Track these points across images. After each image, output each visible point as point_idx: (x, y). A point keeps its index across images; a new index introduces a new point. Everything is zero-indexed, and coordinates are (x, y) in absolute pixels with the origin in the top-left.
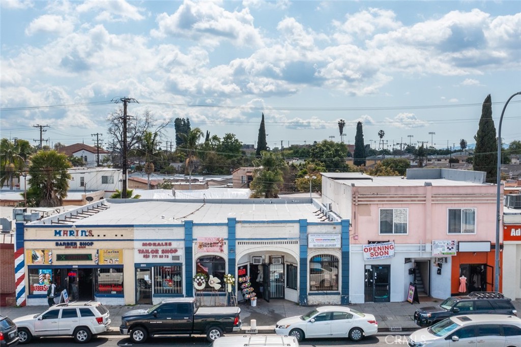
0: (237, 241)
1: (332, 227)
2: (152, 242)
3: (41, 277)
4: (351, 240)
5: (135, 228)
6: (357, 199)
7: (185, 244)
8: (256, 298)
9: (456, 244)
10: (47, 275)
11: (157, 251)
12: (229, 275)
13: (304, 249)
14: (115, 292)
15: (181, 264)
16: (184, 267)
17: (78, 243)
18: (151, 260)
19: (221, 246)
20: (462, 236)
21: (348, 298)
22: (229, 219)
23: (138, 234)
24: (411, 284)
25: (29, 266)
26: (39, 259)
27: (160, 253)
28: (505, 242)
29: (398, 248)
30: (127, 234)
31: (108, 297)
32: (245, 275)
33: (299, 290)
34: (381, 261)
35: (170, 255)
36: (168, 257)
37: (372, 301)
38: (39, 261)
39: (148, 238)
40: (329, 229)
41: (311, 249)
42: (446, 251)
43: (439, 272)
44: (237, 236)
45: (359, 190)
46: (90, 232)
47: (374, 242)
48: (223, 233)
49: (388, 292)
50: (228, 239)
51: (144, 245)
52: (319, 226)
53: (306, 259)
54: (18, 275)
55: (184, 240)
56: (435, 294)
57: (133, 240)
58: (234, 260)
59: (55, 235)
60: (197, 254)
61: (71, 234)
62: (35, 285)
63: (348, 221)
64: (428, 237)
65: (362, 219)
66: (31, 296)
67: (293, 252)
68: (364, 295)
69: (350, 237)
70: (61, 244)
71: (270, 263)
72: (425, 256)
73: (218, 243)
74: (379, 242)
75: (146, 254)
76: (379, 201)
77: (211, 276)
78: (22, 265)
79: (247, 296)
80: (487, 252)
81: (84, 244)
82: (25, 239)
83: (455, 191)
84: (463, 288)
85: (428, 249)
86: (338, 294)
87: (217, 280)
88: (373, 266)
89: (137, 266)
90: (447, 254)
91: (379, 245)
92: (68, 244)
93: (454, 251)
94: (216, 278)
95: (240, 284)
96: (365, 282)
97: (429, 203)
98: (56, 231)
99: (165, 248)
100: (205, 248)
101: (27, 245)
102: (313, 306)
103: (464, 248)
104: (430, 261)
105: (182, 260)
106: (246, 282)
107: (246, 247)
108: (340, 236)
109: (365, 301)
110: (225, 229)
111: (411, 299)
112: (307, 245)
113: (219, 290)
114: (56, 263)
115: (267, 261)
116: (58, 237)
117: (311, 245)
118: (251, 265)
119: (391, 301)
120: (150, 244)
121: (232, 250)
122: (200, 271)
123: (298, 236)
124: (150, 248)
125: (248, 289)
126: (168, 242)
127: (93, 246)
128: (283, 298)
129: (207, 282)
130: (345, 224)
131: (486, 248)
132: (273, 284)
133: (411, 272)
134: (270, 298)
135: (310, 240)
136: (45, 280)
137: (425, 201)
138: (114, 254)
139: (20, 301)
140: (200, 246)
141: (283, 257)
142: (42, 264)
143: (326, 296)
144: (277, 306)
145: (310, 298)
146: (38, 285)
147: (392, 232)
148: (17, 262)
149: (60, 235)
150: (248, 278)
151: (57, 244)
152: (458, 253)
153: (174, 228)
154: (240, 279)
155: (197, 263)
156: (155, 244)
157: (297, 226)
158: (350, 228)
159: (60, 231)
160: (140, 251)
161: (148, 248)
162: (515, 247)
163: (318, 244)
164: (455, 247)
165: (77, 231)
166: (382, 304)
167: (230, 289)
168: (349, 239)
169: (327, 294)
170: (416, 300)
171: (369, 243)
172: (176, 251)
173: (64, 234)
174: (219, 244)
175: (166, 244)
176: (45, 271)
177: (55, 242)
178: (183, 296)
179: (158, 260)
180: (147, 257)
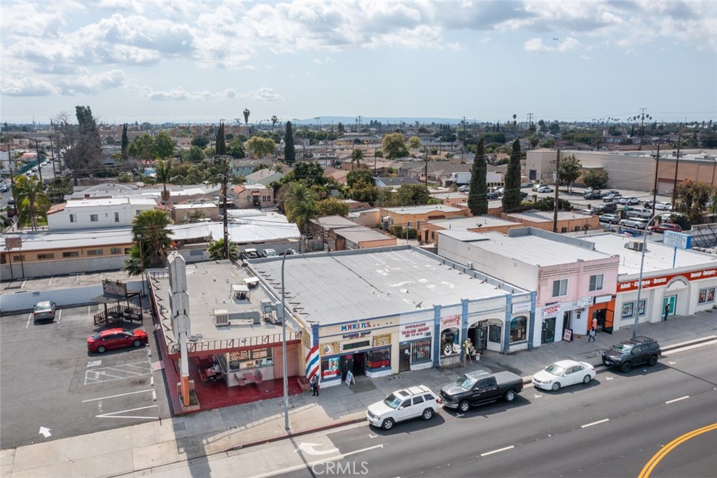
0: (468, 316)
1: (525, 297)
2: (412, 325)
3: (330, 364)
4: (536, 305)
5: (401, 316)
6: (542, 276)
7: (435, 323)
9: (593, 298)
10: (336, 362)
11: (415, 331)
12: (467, 342)
13: (509, 314)
14: (384, 366)
15: (431, 337)
16: (433, 340)
17: (360, 334)
18: (411, 338)
20: (596, 293)
21: (532, 343)
22: (464, 300)
23: (403, 320)
25: (322, 358)
26: (329, 351)
27: (417, 332)
28: (618, 293)
29: (562, 305)
30: (394, 321)
31: (379, 371)
33: (502, 343)
34: (552, 316)
35: (423, 332)
36: (422, 334)
37: (545, 343)
39: (409, 322)
40: (523, 299)
41: (513, 314)
42: (588, 303)
43: (579, 317)
44: (469, 312)
45: (543, 269)
46: (368, 324)
47: (549, 304)
48: (459, 311)
49: (553, 336)
50: (462, 315)
51: (406, 328)
52: (518, 298)
53: (509, 321)
54: (313, 367)
55: (434, 320)
57: (399, 325)
58: (465, 328)
59: (342, 330)
60: (442, 328)
61: (354, 327)
62: (326, 371)
63: (535, 292)
65: (542, 288)
66: (323, 380)
67: (501, 317)
68: (541, 340)
69: (536, 302)
70: (347, 337)
71: (480, 326)
73: (456, 318)
74: (552, 304)
75: (406, 334)
76: (553, 275)
77: (454, 344)
78: (317, 358)
80: (607, 302)
81: (363, 334)
82: (320, 336)
85: (579, 304)
86: (526, 342)
88: (547, 320)
89: (401, 344)
91: (552, 306)
92: (352, 336)
93: (592, 303)
97: (581, 274)
98: (342, 327)
99: (420, 327)
100: (447, 324)
101: (321, 341)
102: (513, 353)
103: (598, 301)
105: (432, 335)
107: (473, 318)
108: (530, 303)
109: (542, 343)
110: (461, 308)
112: (511, 311)
114: (343, 352)
115: (477, 325)
116: (344, 331)
117: (514, 312)
119: (555, 341)
120: (411, 327)
121: (465, 322)
123: (505, 306)
124: (410, 329)
126: (424, 323)
127: (370, 334)
128: (486, 349)
129: (452, 349)
130: (533, 294)
131: (609, 299)
133: (565, 319)
135: (513, 308)
136: (334, 365)
137: (578, 272)
138: (385, 338)
140: (445, 323)
142: (332, 354)
143: (519, 345)
145: (511, 347)
146: (328, 371)
147: (558, 295)
148: (313, 357)
149: (346, 329)
151: (344, 337)
152: (594, 304)
153: (428, 312)
155: (442, 335)
156: (414, 326)
157: (505, 299)
158: (536, 297)
159: (346, 326)
160: (404, 333)
163: (518, 310)
164: (593, 301)
165: (359, 324)
166: (550, 344)
169: (520, 343)
171: (547, 305)
172: (427, 329)
174: (457, 320)
175: (422, 325)
176: (334, 359)
177: (342, 335)
178: (431, 361)
179: (416, 338)
180: (409, 336)
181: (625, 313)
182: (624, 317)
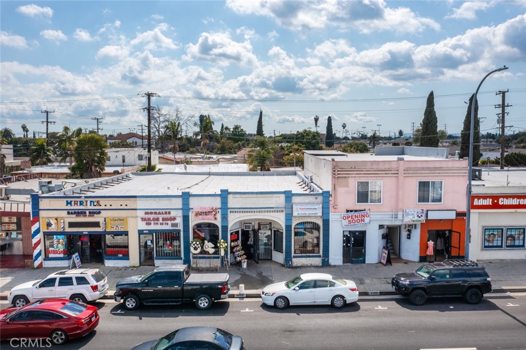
0: (229, 211)
1: (314, 197)
2: (153, 211)
3: (55, 241)
4: (331, 209)
5: (138, 199)
6: (337, 172)
7: (183, 212)
8: (246, 260)
9: (425, 212)
10: (61, 240)
11: (158, 219)
12: (222, 241)
13: (289, 217)
14: (121, 255)
15: (180, 230)
16: (182, 233)
17: (87, 212)
18: (153, 227)
19: (215, 215)
20: (430, 205)
21: (328, 260)
22: (222, 191)
23: (140, 204)
24: (384, 248)
25: (44, 232)
26: (53, 226)
27: (161, 221)
28: (469, 211)
29: (373, 217)
30: (131, 204)
31: (115, 259)
32: (237, 240)
33: (284, 254)
34: (358, 228)
35: (170, 222)
36: (167, 224)
37: (349, 262)
38: (53, 228)
39: (149, 208)
40: (312, 199)
41: (295, 217)
42: (416, 218)
43: (409, 237)
44: (229, 206)
45: (339, 164)
46: (98, 202)
47: (351, 211)
48: (217, 203)
49: (364, 255)
50: (221, 208)
51: (146, 213)
52: (302, 197)
53: (291, 226)
54: (35, 241)
55: (182, 209)
56: (404, 256)
57: (136, 209)
58: (227, 227)
59: (67, 205)
60: (193, 221)
61: (81, 204)
62: (50, 249)
63: (328, 192)
64: (400, 206)
65: (340, 190)
66: (47, 258)
67: (280, 219)
68: (342, 257)
69: (331, 206)
70: (72, 213)
71: (259, 229)
72: (397, 223)
73: (212, 212)
74: (356, 211)
75: (148, 221)
76: (356, 174)
77: (206, 242)
78: (38, 231)
79: (239, 259)
80: (452, 220)
81: (92, 213)
82: (40, 208)
83: (425, 165)
84: (430, 251)
85: (400, 217)
86: (320, 256)
87: (212, 245)
88: (350, 232)
89: (141, 232)
90: (417, 221)
91: (356, 214)
92: (78, 213)
93: (423, 219)
94: (210, 243)
95: (232, 248)
96: (344, 246)
97: (401, 176)
98: (67, 201)
99: (165, 216)
100: (200, 217)
101: (42, 214)
102: (297, 267)
103: (432, 216)
104: (400, 227)
105: (181, 227)
106: (237, 246)
107: (237, 215)
108: (321, 206)
109: (343, 263)
110: (219, 199)
111: (384, 262)
112: (292, 214)
113: (213, 254)
114: (68, 230)
115: (256, 227)
116: (69, 207)
117: (295, 214)
118: (243, 231)
119: (366, 263)
120: (151, 213)
121: (225, 218)
122: (196, 236)
123: (284, 206)
125: (239, 252)
126: (168, 211)
127: (101, 215)
128: (271, 259)
129: (202, 247)
130: (326, 195)
131: (452, 215)
132: (262, 248)
133: (385, 237)
134: (259, 259)
135: (294, 209)
136: (59, 244)
137: (397, 174)
138: (120, 222)
139: (37, 263)
140: (196, 215)
141: (270, 223)
143: (308, 258)
144: (265, 268)
145: (294, 260)
146: (53, 249)
147: (367, 202)
148: (34, 228)
149: (71, 205)
150: (239, 242)
151: (69, 213)
152: (427, 220)
153: (173, 199)
154: (233, 244)
155: (194, 230)
156: (155, 213)
157: (283, 197)
158: (331, 199)
159: (71, 201)
160: (143, 219)
161: (149, 216)
162: (477, 215)
163: (301, 212)
164: (424, 215)
165: (87, 202)
166: (358, 266)
167: (222, 253)
168: (329, 208)
169: (309, 257)
170: (389, 261)
171: (348, 211)
172: (174, 219)
173: (75, 204)
174: (214, 213)
175: (166, 213)
176: (59, 237)
177: (66, 212)
178: (181, 259)
179: (159, 227)
180: (149, 224)
181: (489, 241)
182: (485, 247)
